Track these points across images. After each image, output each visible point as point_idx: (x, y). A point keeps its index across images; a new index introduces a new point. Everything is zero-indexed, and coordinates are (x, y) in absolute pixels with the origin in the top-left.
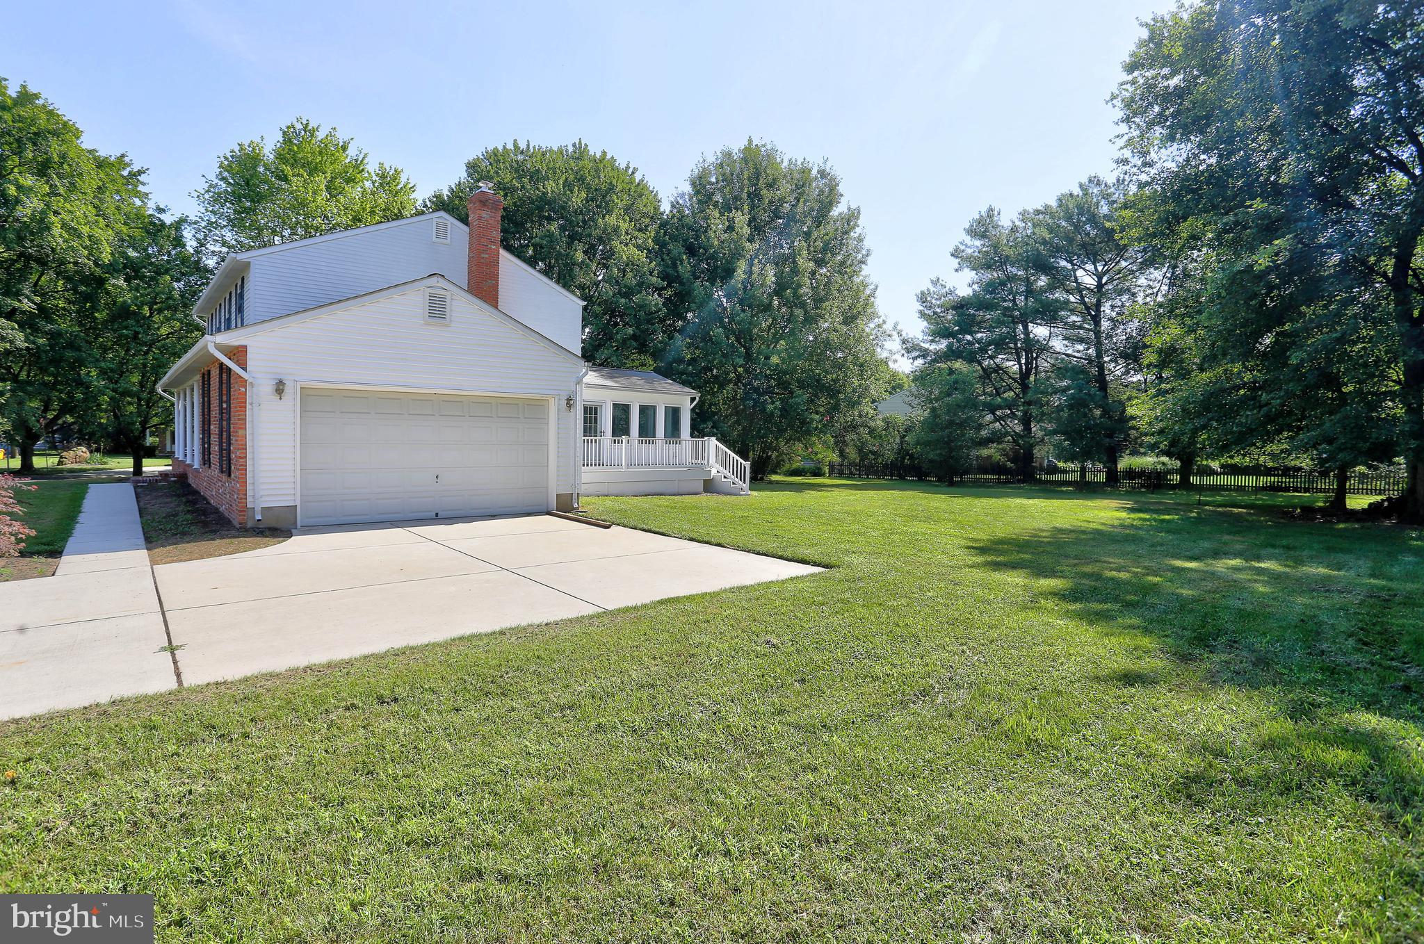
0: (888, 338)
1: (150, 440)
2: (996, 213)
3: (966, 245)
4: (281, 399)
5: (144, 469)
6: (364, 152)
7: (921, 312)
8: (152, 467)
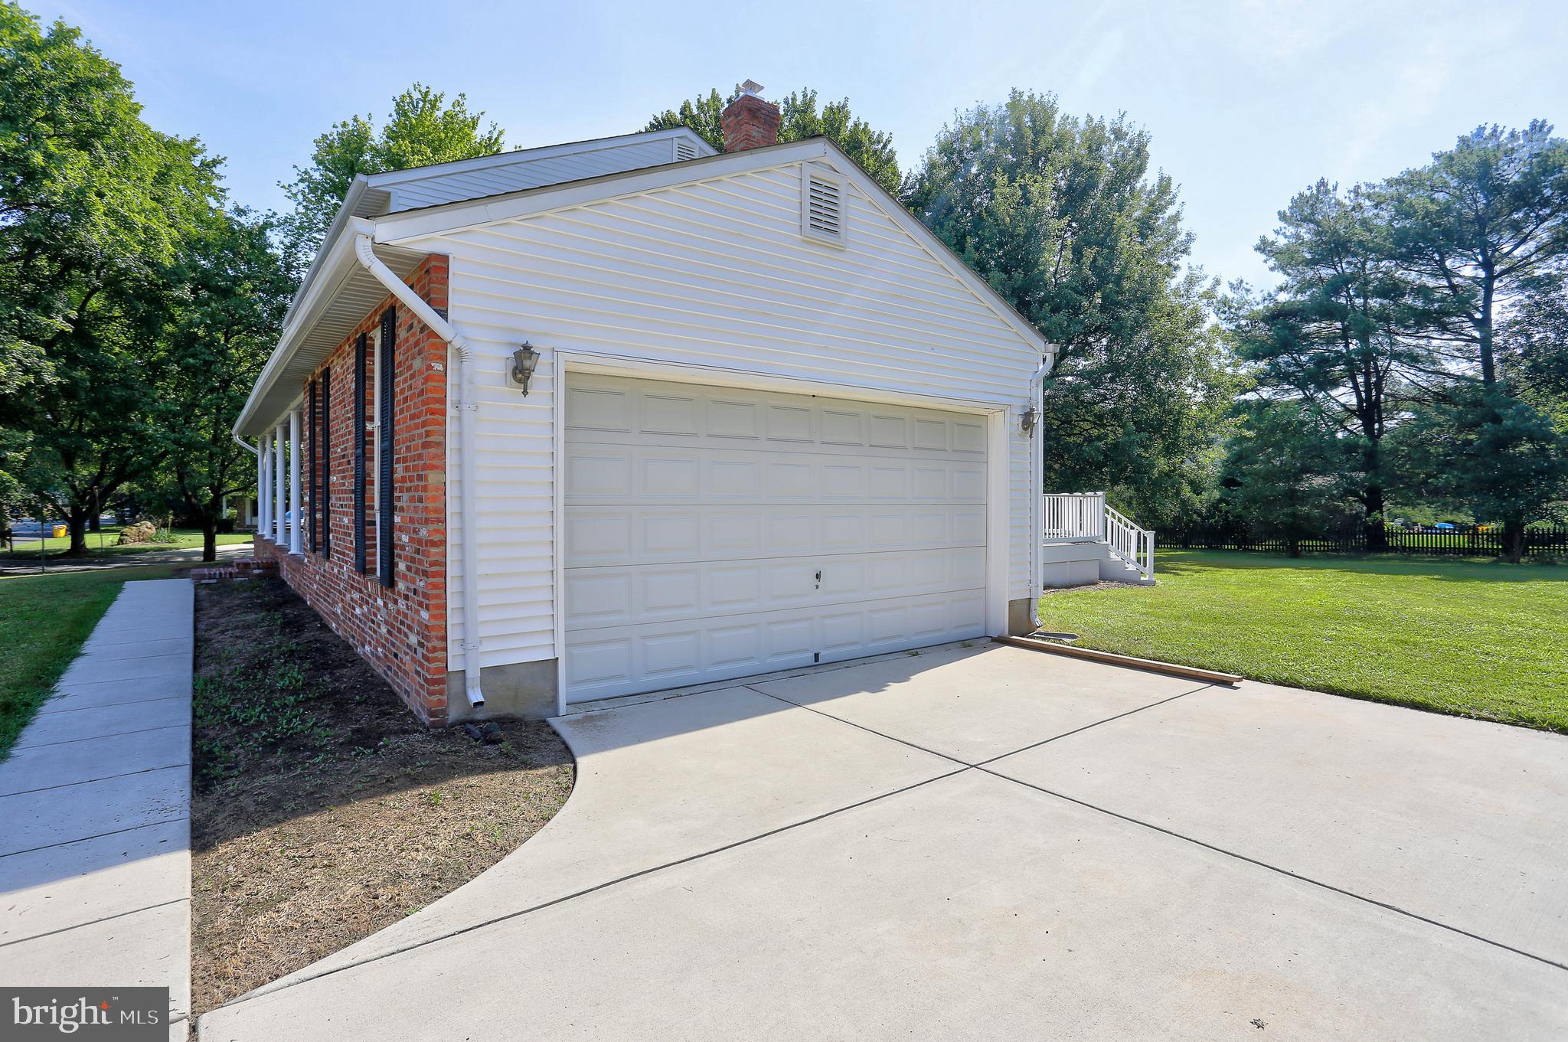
1: (227, 512)
4: (525, 393)
5: (218, 548)
6: (499, 128)
8: (229, 545)
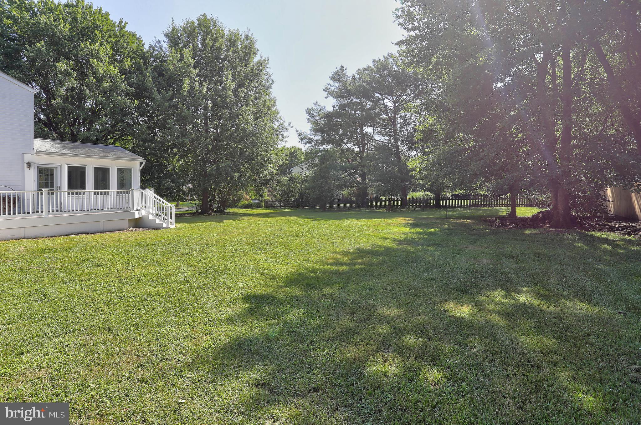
0: (285, 130)
2: (344, 69)
3: (330, 85)
7: (308, 119)
